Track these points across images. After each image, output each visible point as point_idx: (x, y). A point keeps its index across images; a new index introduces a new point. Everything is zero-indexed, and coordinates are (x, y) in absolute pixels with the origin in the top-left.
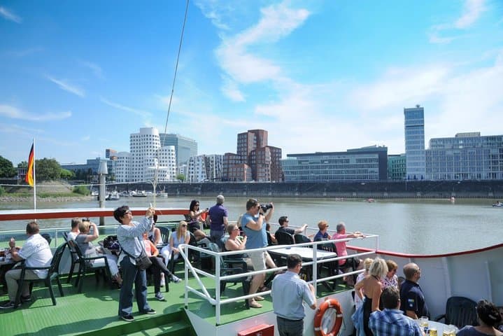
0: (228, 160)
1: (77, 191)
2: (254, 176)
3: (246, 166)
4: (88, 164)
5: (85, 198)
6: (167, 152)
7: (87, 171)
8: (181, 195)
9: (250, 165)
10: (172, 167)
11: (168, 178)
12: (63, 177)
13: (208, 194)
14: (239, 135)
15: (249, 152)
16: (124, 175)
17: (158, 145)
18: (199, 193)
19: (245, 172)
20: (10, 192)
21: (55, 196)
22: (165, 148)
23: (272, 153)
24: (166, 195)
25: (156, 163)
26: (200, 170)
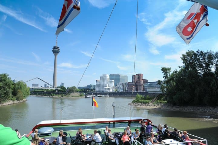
0: (129, 84)
1: (81, 95)
2: (137, 90)
3: (134, 87)
4: (88, 87)
5: (83, 97)
6: (111, 82)
7: (87, 89)
8: (113, 96)
9: (135, 86)
10: (113, 87)
11: (111, 91)
12: (77, 91)
13: (121, 96)
14: (133, 76)
15: (135, 81)
16: (98, 90)
17: (108, 79)
18: (119, 95)
19: (133, 88)
20: (65, 95)
21: (75, 96)
22: (111, 80)
23: (143, 81)
24: (108, 96)
25: (108, 86)
26: (121, 88)
